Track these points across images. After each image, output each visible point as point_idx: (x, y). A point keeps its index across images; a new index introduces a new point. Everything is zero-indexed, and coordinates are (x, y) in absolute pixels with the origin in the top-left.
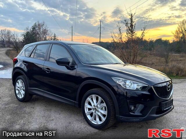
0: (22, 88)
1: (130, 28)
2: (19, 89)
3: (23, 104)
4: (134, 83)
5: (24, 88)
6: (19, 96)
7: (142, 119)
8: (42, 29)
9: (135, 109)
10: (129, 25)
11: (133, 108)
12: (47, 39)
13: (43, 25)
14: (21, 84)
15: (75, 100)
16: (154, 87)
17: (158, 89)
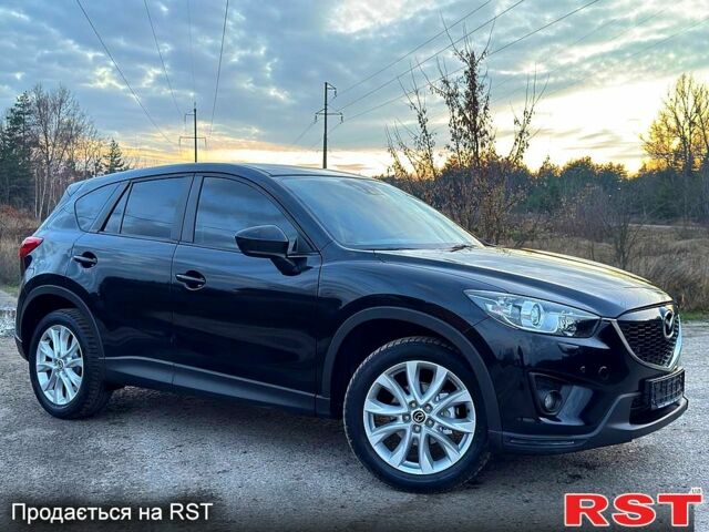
0: (69, 359)
1: (468, 115)
2: (51, 365)
3: (74, 428)
4: (546, 309)
5: (80, 362)
6: (54, 396)
7: (582, 440)
8: (55, 120)
9: (559, 403)
10: (462, 101)
11: (548, 402)
12: (79, 166)
13: (61, 101)
14: (64, 344)
15: (317, 389)
16: (619, 322)
17: (635, 330)
